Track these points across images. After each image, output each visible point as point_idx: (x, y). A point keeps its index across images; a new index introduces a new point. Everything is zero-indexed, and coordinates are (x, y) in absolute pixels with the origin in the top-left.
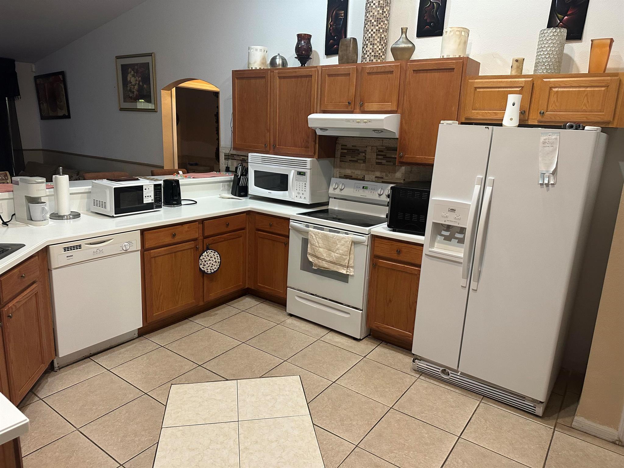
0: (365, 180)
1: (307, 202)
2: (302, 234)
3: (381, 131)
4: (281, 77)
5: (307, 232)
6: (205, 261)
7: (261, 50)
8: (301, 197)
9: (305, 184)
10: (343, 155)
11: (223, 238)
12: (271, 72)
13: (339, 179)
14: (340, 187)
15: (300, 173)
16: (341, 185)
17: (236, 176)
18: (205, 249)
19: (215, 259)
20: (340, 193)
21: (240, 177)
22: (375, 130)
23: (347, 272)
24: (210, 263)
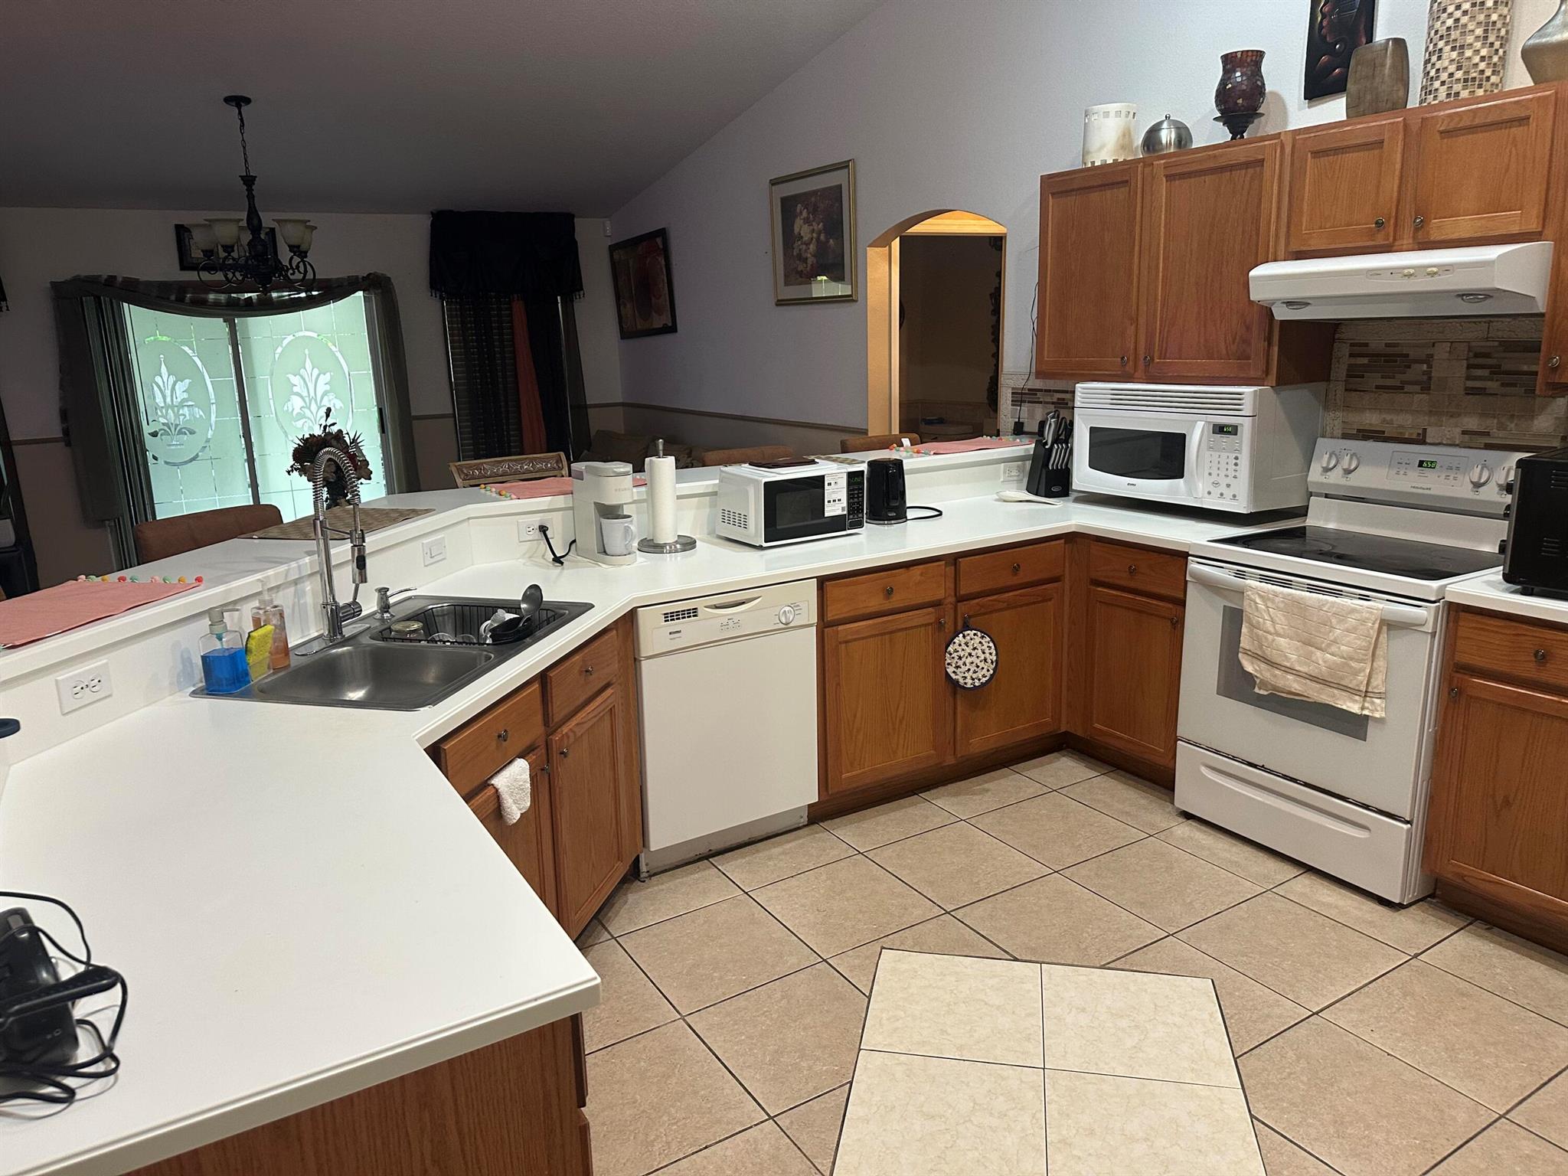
0: (1428, 441)
1: (1241, 507)
2: (1225, 597)
3: (1488, 295)
4: (1173, 175)
5: (1240, 592)
6: (960, 658)
7: (1118, 113)
8: (1222, 494)
9: (1236, 458)
10: (1353, 373)
11: (1004, 602)
12: (1144, 166)
13: (1341, 440)
14: (1345, 463)
15: (1220, 429)
16: (1347, 458)
17: (1040, 444)
18: (959, 628)
19: (984, 653)
20: (1343, 482)
21: (1052, 445)
22: (1463, 295)
23: (1363, 708)
24: (972, 663)
